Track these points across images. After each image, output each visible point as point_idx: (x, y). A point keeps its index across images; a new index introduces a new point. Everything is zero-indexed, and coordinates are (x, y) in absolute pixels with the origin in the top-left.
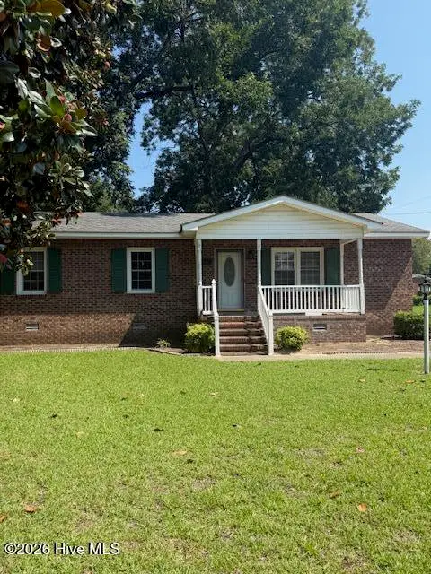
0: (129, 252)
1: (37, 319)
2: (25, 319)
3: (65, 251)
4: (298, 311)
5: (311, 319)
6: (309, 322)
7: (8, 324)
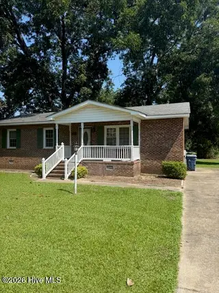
0: (45, 130)
1: (13, 158)
2: (9, 158)
3: (22, 130)
4: (100, 159)
5: (106, 163)
6: (104, 165)
7: (4, 160)
